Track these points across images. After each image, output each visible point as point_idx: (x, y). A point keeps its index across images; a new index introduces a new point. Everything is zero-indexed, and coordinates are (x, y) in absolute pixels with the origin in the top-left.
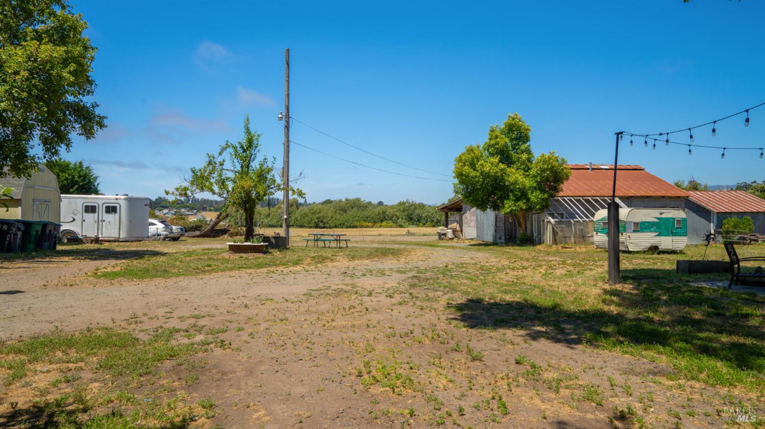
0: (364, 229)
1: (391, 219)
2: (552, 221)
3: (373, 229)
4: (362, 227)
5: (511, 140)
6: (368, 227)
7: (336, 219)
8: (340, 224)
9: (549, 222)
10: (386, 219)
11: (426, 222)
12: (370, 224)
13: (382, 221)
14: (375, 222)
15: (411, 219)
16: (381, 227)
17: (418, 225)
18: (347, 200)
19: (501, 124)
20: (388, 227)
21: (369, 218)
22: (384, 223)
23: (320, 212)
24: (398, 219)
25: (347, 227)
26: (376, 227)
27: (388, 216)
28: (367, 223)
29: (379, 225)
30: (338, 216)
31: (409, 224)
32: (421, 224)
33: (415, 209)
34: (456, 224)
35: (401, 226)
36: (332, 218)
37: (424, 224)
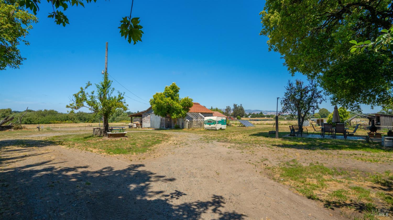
0: (56, 124)
1: (71, 119)
2: (188, 121)
3: (61, 124)
4: (55, 123)
5: (174, 91)
6: (58, 123)
7: (39, 120)
8: (41, 122)
9: (187, 121)
10: (68, 120)
11: (89, 121)
12: (59, 122)
13: (66, 120)
14: (62, 121)
15: (81, 120)
16: (65, 123)
17: (84, 122)
18: (45, 110)
19: (169, 86)
20: (69, 123)
21: (59, 119)
22: (67, 121)
23: (29, 116)
24: (74, 119)
25: (46, 123)
26: (63, 123)
27: (69, 118)
28: (58, 121)
29: (64, 122)
30: (40, 118)
31: (80, 122)
32: (86, 122)
33: (83, 115)
34: (138, 122)
35: (76, 123)
36: (36, 119)
37: (87, 122)
